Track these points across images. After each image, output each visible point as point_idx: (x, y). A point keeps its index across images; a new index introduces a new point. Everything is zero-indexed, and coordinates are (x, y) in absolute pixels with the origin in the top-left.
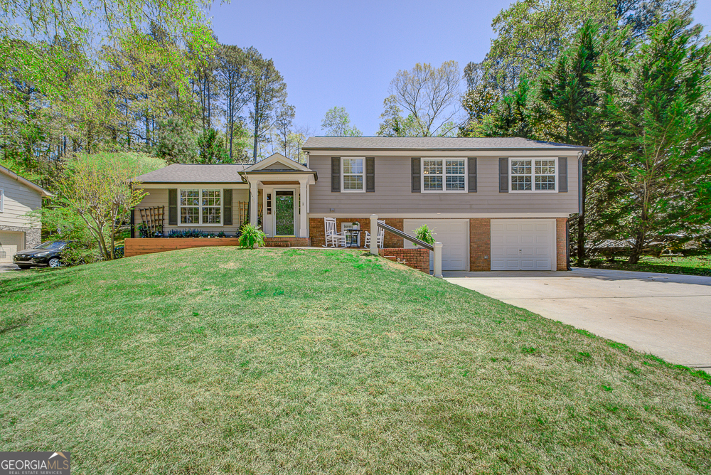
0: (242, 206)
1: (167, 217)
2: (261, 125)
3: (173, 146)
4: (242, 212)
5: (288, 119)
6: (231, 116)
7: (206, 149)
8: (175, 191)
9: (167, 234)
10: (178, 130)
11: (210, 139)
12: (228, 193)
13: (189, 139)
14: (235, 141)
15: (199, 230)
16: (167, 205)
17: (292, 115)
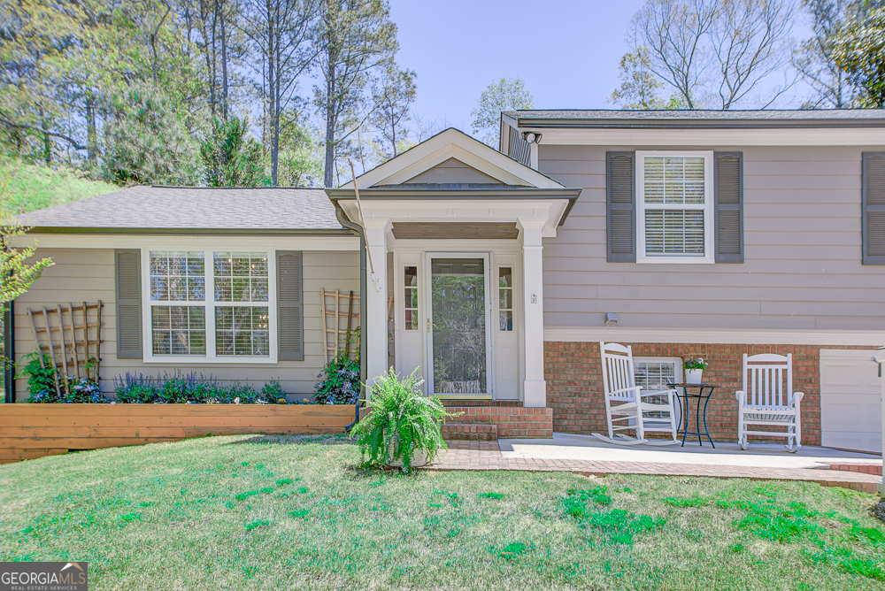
0: (332, 304)
1: (110, 335)
2: (340, 119)
3: (143, 156)
4: (333, 322)
5: (401, 103)
6: (274, 98)
7: (221, 167)
8: (136, 254)
9: (110, 386)
10: (153, 118)
11: (229, 142)
12: (291, 263)
13: (179, 140)
14: (282, 155)
15: (207, 374)
16: (110, 298)
17: (410, 94)
